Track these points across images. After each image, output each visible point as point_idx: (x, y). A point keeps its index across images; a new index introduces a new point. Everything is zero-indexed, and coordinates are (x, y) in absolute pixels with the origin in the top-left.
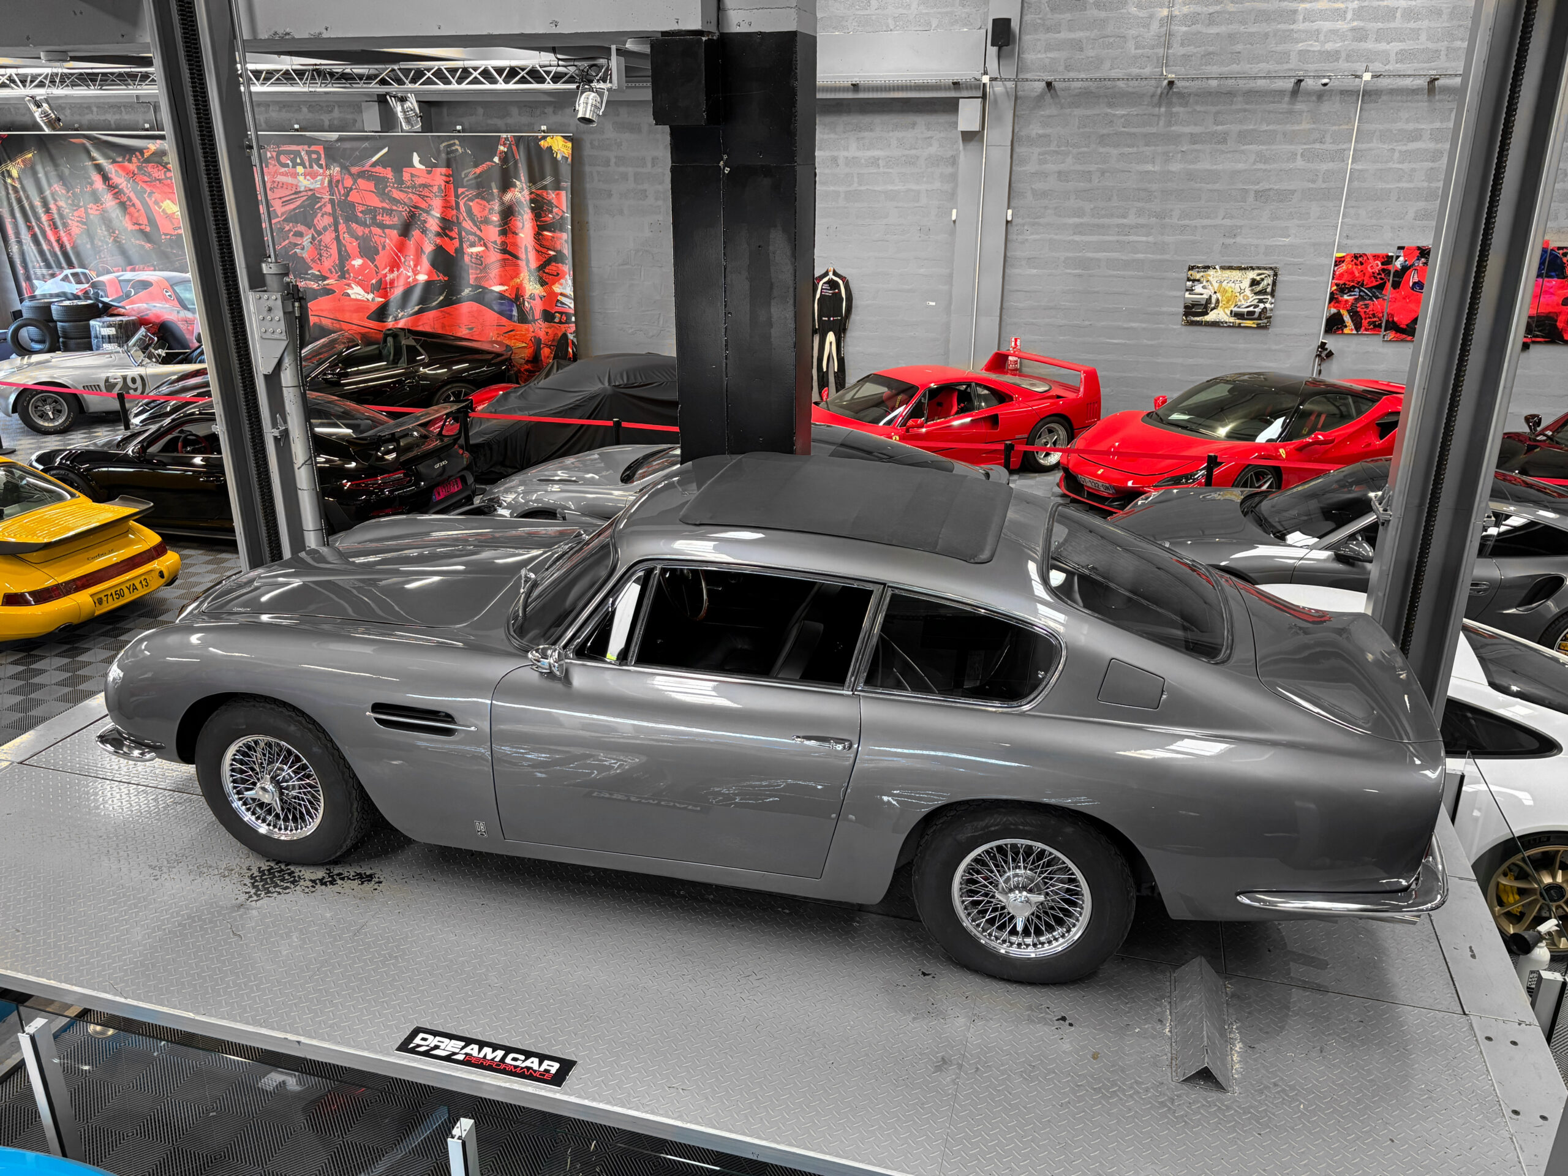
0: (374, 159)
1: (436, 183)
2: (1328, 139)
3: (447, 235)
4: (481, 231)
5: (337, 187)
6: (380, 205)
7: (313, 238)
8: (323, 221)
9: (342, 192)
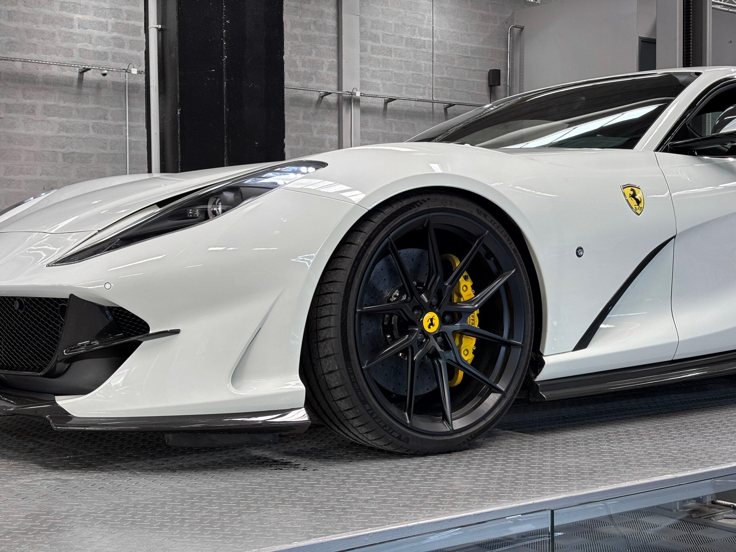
2: (109, 117)
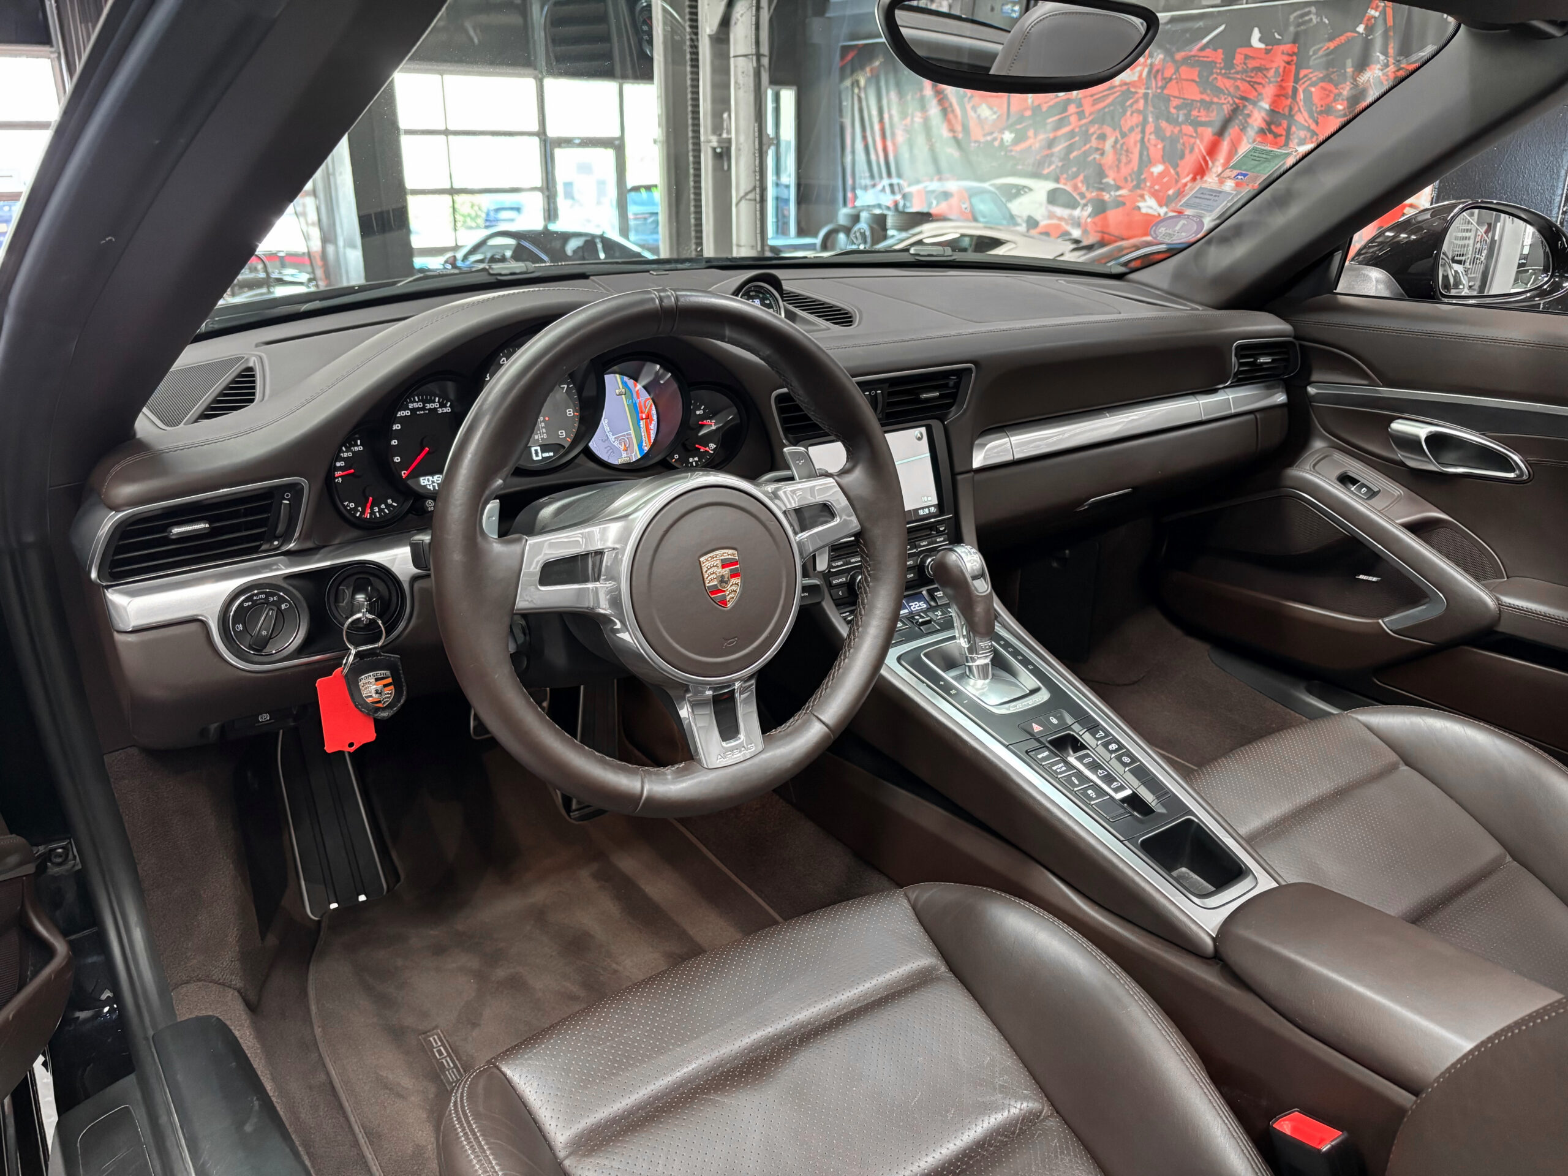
0: (1205, 41)
1: (1275, 65)
3: (1271, 131)
4: (1317, 123)
5: (1155, 77)
6: (1198, 97)
7: (1116, 142)
8: (1131, 120)
9: (1160, 84)
